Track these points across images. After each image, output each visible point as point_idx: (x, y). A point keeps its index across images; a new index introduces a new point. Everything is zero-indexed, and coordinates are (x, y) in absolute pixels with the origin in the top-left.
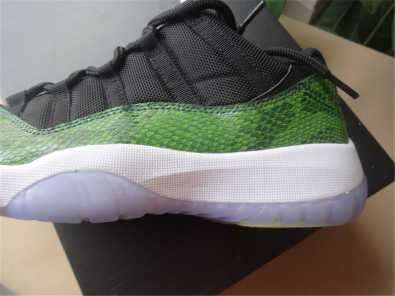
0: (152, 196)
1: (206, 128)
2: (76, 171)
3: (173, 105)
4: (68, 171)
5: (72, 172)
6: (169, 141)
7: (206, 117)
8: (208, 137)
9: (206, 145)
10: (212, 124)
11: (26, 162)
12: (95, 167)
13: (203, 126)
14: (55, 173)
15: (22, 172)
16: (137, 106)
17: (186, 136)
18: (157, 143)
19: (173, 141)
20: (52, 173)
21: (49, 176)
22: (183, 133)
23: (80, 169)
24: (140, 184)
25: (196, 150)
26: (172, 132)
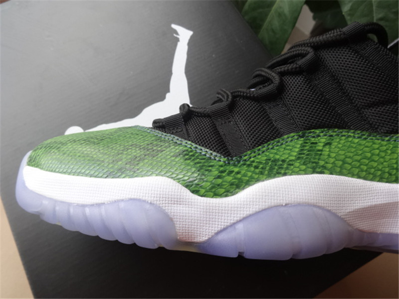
0: (350, 229)
1: (389, 157)
2: (286, 205)
3: (348, 132)
4: (278, 204)
5: (282, 205)
6: (359, 172)
7: (386, 145)
8: (393, 166)
9: (394, 175)
10: (393, 153)
11: (230, 194)
12: (304, 200)
13: (385, 155)
14: (266, 207)
15: (230, 206)
16: (311, 132)
17: (372, 166)
18: (348, 173)
19: (362, 171)
20: (264, 207)
21: (261, 210)
22: (369, 162)
23: (290, 202)
24: (342, 217)
25: (385, 180)
26: (359, 161)
